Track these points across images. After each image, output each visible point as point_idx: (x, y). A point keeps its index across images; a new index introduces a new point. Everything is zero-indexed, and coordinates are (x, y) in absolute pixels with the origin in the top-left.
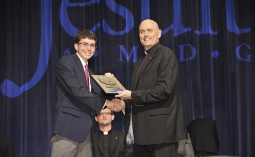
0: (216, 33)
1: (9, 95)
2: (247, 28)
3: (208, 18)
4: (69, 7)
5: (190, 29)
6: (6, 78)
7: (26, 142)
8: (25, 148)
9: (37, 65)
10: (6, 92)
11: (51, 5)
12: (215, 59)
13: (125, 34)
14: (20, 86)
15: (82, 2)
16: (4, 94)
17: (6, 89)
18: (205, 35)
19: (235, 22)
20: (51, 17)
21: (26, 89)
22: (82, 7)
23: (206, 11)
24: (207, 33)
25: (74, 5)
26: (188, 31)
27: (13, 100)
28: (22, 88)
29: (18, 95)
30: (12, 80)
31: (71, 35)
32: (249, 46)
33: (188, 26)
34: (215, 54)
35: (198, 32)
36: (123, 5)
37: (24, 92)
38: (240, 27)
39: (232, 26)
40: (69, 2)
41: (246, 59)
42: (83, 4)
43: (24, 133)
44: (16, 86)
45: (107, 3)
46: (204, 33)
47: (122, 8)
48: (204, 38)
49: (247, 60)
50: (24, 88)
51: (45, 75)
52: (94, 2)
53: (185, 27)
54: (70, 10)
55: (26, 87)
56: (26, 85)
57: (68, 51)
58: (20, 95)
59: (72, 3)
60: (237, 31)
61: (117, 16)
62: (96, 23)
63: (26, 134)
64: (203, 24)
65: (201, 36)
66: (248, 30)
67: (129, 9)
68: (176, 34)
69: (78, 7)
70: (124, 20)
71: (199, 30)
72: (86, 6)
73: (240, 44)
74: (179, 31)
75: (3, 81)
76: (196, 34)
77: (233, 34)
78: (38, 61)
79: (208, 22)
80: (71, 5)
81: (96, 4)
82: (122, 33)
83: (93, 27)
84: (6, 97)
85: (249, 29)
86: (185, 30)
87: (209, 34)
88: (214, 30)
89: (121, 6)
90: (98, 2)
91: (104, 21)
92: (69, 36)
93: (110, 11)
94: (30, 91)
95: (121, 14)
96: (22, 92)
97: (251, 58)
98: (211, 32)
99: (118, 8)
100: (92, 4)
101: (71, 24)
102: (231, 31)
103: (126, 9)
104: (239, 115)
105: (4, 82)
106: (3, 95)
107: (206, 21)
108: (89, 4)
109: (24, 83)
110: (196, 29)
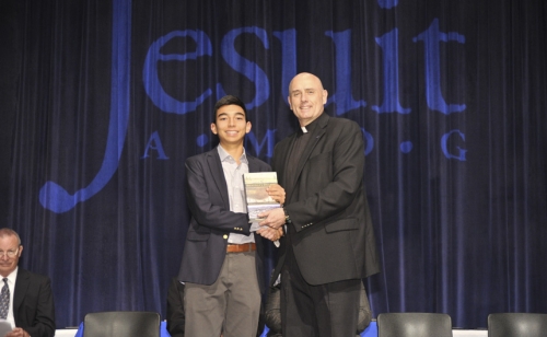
0: (409, 111)
1: (54, 208)
2: (461, 104)
3: (395, 85)
4: (160, 61)
5: (364, 104)
6: (49, 179)
7: (79, 289)
8: (79, 299)
9: (102, 158)
10: (48, 202)
11: (129, 56)
12: (405, 155)
13: (254, 108)
14: (71, 192)
15: (183, 53)
16: (45, 206)
17: (48, 198)
18: (390, 114)
19: (440, 93)
20: (129, 76)
21: (83, 199)
22: (183, 62)
23: (392, 73)
24: (392, 111)
25: (169, 57)
26: (361, 107)
27: (60, 216)
28: (76, 195)
29: (69, 209)
30: (59, 182)
31: (161, 108)
32: (463, 135)
33: (361, 98)
34: (404, 147)
35: (377, 109)
36: (253, 59)
37: (79, 204)
38: (448, 103)
39: (435, 100)
40: (160, 52)
41: (458, 155)
42: (185, 57)
43: (77, 272)
44: (66, 193)
45: (225, 55)
46: (387, 111)
47: (249, 65)
48: (388, 119)
49: (460, 158)
50: (79, 197)
51: (115, 176)
52: (202, 54)
53: (356, 100)
54: (161, 65)
55: (83, 195)
56: (83, 191)
57: (155, 136)
58: (72, 210)
59: (165, 54)
60: (444, 109)
61: (242, 77)
62: (206, 89)
63: (80, 275)
64: (387, 95)
65: (383, 116)
66: (461, 108)
67: (262, 67)
68: (340, 111)
69: (175, 62)
70: (253, 84)
71: (380, 106)
72: (188, 60)
73: (448, 131)
74: (346, 107)
75: (43, 184)
76: (374, 112)
77: (437, 113)
78: (104, 151)
79: (395, 92)
80: (162, 57)
81: (206, 56)
82: (249, 106)
83: (199, 96)
84: (48, 211)
85: (464, 107)
86: (357, 105)
87: (395, 113)
88: (404, 106)
89: (248, 62)
90: (210, 53)
91: (218, 85)
92: (159, 110)
93: (230, 68)
94: (90, 202)
95: (248, 74)
96: (75, 203)
97: (467, 155)
98: (400, 109)
99: (242, 64)
100: (198, 58)
101: (162, 90)
102: (433, 108)
103: (257, 67)
104: (444, 252)
105: (46, 185)
106: (42, 207)
107: (392, 91)
108: (193, 56)
109: (79, 188)
110: (374, 104)
